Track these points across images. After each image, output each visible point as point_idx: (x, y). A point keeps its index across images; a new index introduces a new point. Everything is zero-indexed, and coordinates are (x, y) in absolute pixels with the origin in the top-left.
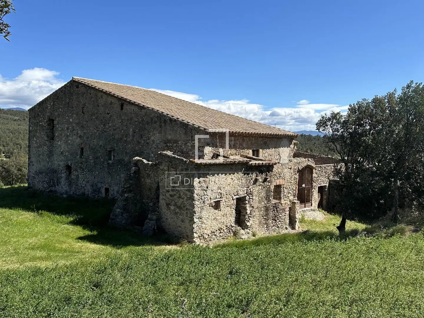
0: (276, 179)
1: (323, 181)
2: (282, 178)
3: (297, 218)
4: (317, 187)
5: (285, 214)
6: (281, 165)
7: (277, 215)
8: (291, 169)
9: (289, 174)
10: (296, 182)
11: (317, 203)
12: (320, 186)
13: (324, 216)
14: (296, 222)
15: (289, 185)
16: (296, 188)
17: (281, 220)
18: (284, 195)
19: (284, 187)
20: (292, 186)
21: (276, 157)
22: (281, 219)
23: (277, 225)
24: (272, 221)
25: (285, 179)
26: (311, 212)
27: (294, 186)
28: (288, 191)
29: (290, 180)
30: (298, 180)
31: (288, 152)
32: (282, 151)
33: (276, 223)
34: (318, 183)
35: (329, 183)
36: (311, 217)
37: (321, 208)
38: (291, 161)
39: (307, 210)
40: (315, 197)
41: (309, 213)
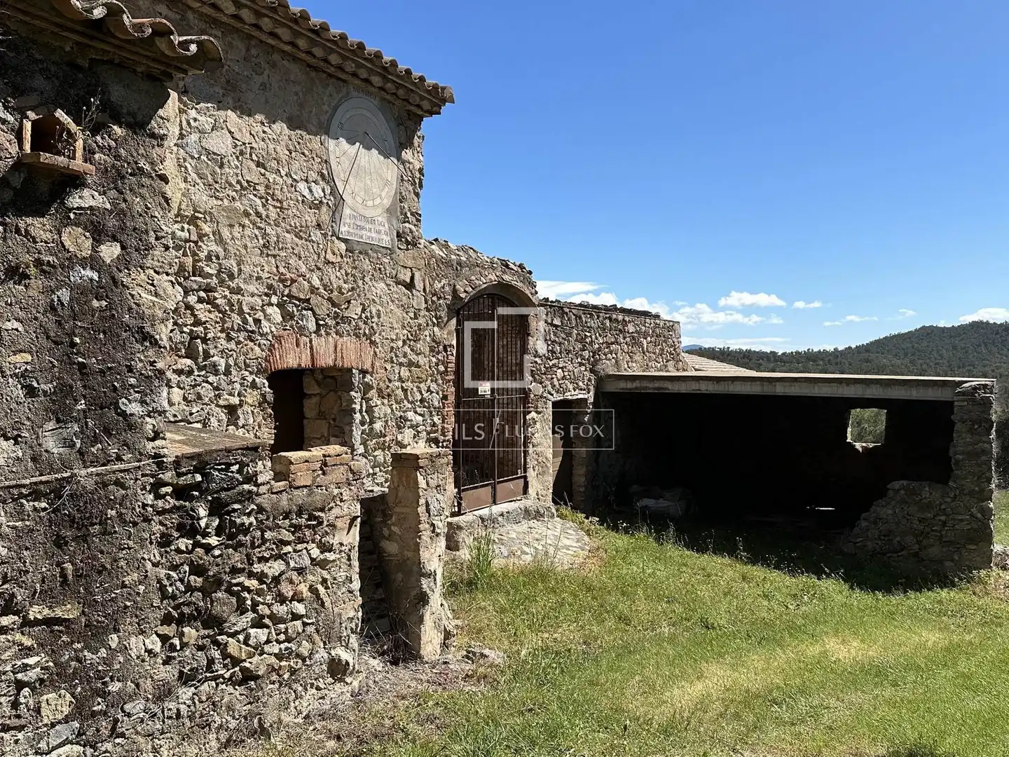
0: (312, 325)
1: (574, 381)
2: (357, 327)
3: (428, 575)
4: (550, 405)
5: (325, 548)
6: (343, 246)
7: (235, 571)
8: (410, 286)
9: (399, 312)
10: (446, 368)
11: (550, 479)
12: (559, 397)
13: (586, 538)
14: (423, 599)
15: (401, 380)
16: (445, 397)
17: (281, 610)
18: (371, 434)
19: (368, 387)
20: (422, 385)
21: (302, 186)
22: (282, 599)
23: (236, 661)
24: (165, 630)
25: (376, 338)
26: (524, 525)
27: (434, 386)
28: (399, 414)
29: (407, 349)
30: (453, 359)
31: (387, 183)
32: (346, 164)
33: (223, 647)
34: (553, 386)
35: (597, 388)
36: (525, 549)
37: (566, 504)
38: (408, 243)
39: (502, 515)
40: (539, 449)
41: (513, 531)
